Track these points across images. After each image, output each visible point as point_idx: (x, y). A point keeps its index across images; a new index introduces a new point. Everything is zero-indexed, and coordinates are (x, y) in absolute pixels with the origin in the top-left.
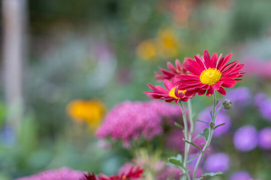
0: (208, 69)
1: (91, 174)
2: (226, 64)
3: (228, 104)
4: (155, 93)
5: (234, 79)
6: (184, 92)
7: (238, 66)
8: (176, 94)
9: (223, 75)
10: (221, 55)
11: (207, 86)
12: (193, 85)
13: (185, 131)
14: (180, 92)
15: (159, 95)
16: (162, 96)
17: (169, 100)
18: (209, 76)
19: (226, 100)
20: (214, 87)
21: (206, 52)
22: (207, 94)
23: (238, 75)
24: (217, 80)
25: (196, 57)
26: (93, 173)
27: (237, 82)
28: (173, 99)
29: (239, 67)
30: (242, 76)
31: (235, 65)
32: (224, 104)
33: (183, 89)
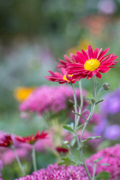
0: (90, 59)
1: (9, 135)
2: (104, 56)
3: (107, 86)
4: (52, 77)
5: (108, 66)
6: (71, 76)
8: (67, 77)
9: (101, 64)
10: (101, 49)
11: (89, 71)
12: (79, 71)
13: (75, 106)
15: (55, 78)
17: (62, 82)
18: (91, 64)
19: (106, 83)
20: (93, 73)
21: (90, 46)
22: (88, 78)
23: (111, 64)
24: (97, 67)
25: (83, 51)
27: (110, 69)
28: (66, 82)
29: (113, 58)
30: (115, 64)
32: (104, 86)
33: (71, 74)
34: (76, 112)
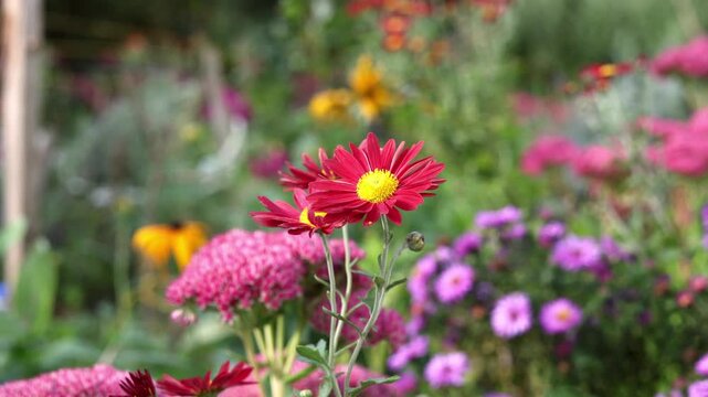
0: (373, 170)
1: (143, 373)
2: (408, 163)
3: (418, 242)
4: (268, 214)
5: (419, 192)
6: (323, 214)
7: (431, 168)
8: (311, 217)
9: (401, 184)
10: (403, 143)
11: (368, 204)
12: (341, 201)
13: (332, 293)
14: (317, 214)
15: (277, 218)
16: (281, 222)
17: (298, 229)
18: (374, 185)
19: (414, 232)
20: (380, 207)
21: (372, 136)
22: (367, 220)
23: (428, 186)
24: (389, 193)
25: (353, 146)
26: (146, 371)
27: (424, 198)
28: (307, 228)
29: (433, 170)
30: (436, 187)
31: (423, 167)
32: (409, 240)
33: (321, 210)
34: (333, 310)
